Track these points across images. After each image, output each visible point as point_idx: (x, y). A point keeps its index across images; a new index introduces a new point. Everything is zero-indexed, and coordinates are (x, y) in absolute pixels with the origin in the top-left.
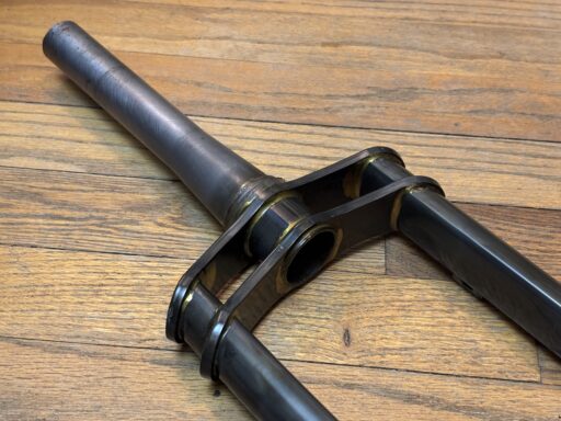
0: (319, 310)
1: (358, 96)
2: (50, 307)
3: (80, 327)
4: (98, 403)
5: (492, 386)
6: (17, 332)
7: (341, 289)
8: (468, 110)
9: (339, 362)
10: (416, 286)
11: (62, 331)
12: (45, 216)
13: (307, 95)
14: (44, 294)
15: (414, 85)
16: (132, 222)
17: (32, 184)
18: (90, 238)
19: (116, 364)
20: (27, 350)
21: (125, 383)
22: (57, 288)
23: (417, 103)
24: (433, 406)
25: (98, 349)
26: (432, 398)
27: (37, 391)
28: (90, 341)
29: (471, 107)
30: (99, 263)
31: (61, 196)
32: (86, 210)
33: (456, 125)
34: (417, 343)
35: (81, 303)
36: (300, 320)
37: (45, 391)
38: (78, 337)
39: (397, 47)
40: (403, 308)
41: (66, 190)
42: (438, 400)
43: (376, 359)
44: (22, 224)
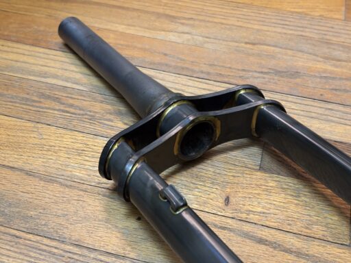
0: (212, 183)
1: (262, 72)
2: (51, 157)
3: (65, 170)
4: (66, 213)
5: (317, 242)
6: (27, 168)
7: (229, 174)
8: (331, 88)
9: (219, 214)
10: (278, 179)
11: (53, 171)
12: (59, 110)
13: (230, 68)
14: (49, 150)
15: (299, 71)
16: (109, 120)
17: (56, 93)
18: (83, 125)
19: (81, 193)
20: (31, 178)
21: (84, 204)
22: (57, 148)
23: (298, 80)
24: (275, 248)
25: (73, 184)
26: (275, 243)
27: (31, 200)
28: (69, 179)
29: (333, 87)
30: (84, 138)
31: (71, 101)
32: (83, 110)
33: (321, 95)
34: (271, 211)
35: (69, 158)
36: (199, 187)
37: (36, 201)
38: (63, 175)
39: (292, 50)
40: (267, 190)
41: (75, 99)
42: (279, 245)
43: (244, 216)
44: (45, 112)
